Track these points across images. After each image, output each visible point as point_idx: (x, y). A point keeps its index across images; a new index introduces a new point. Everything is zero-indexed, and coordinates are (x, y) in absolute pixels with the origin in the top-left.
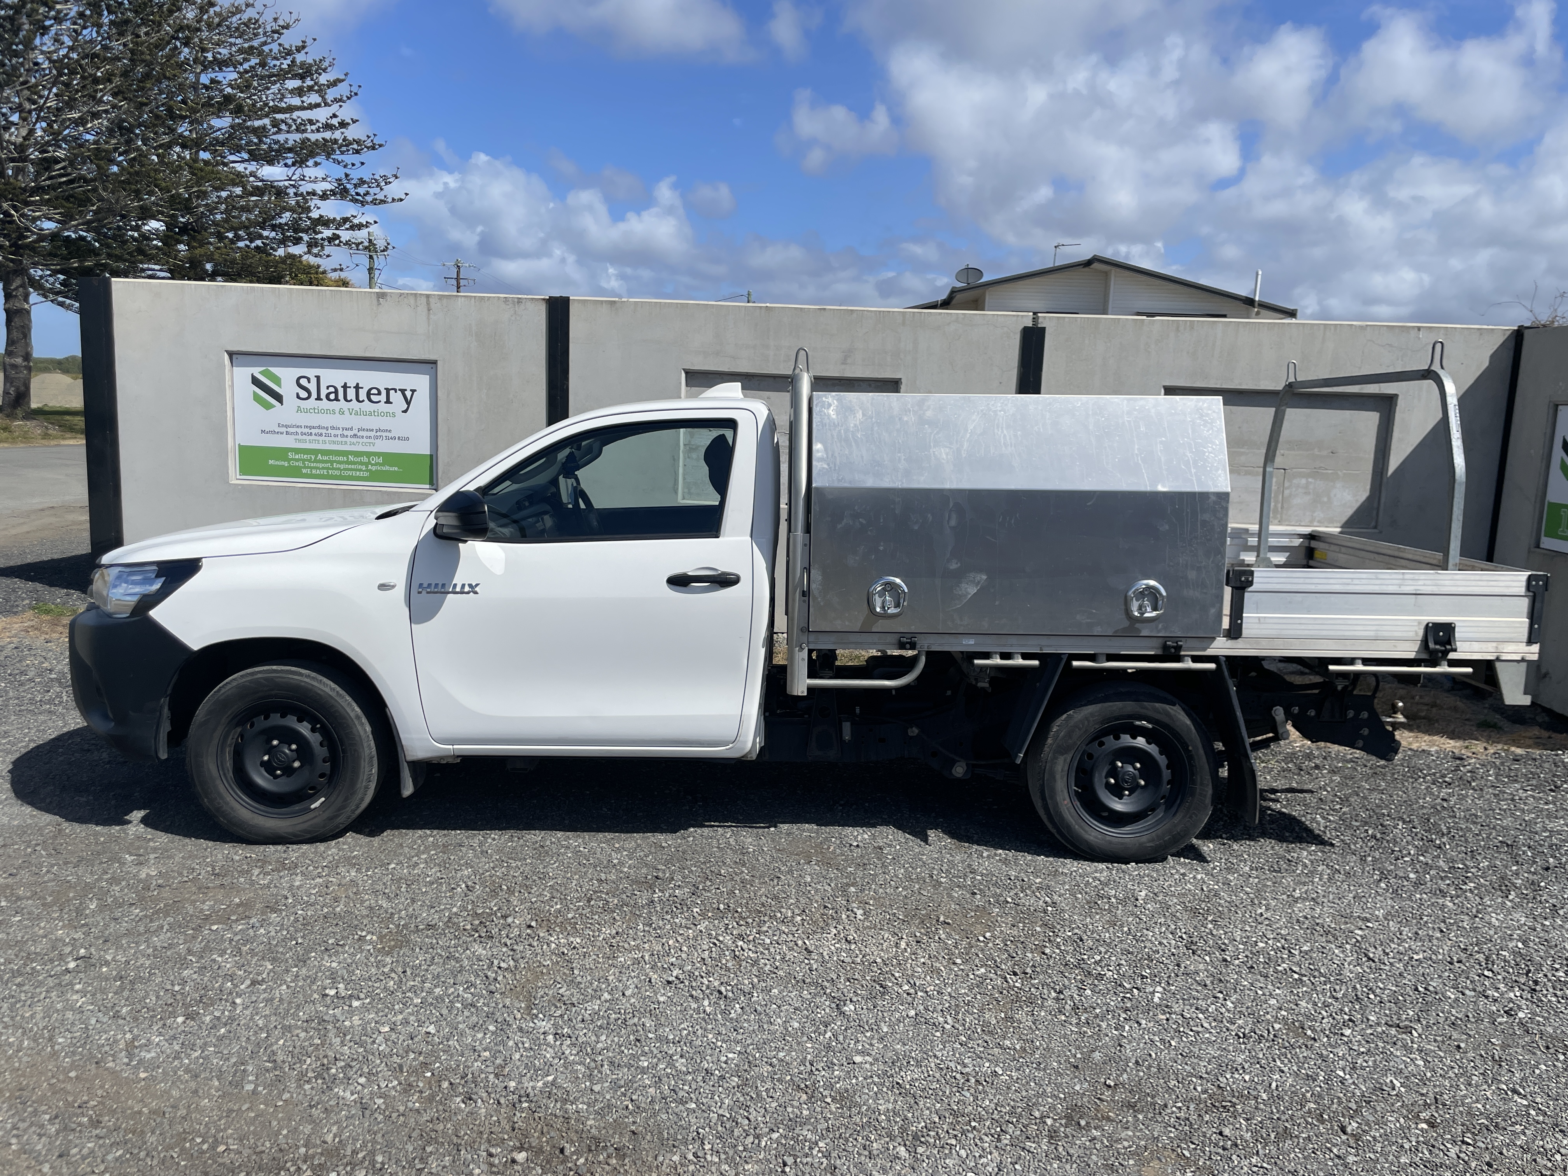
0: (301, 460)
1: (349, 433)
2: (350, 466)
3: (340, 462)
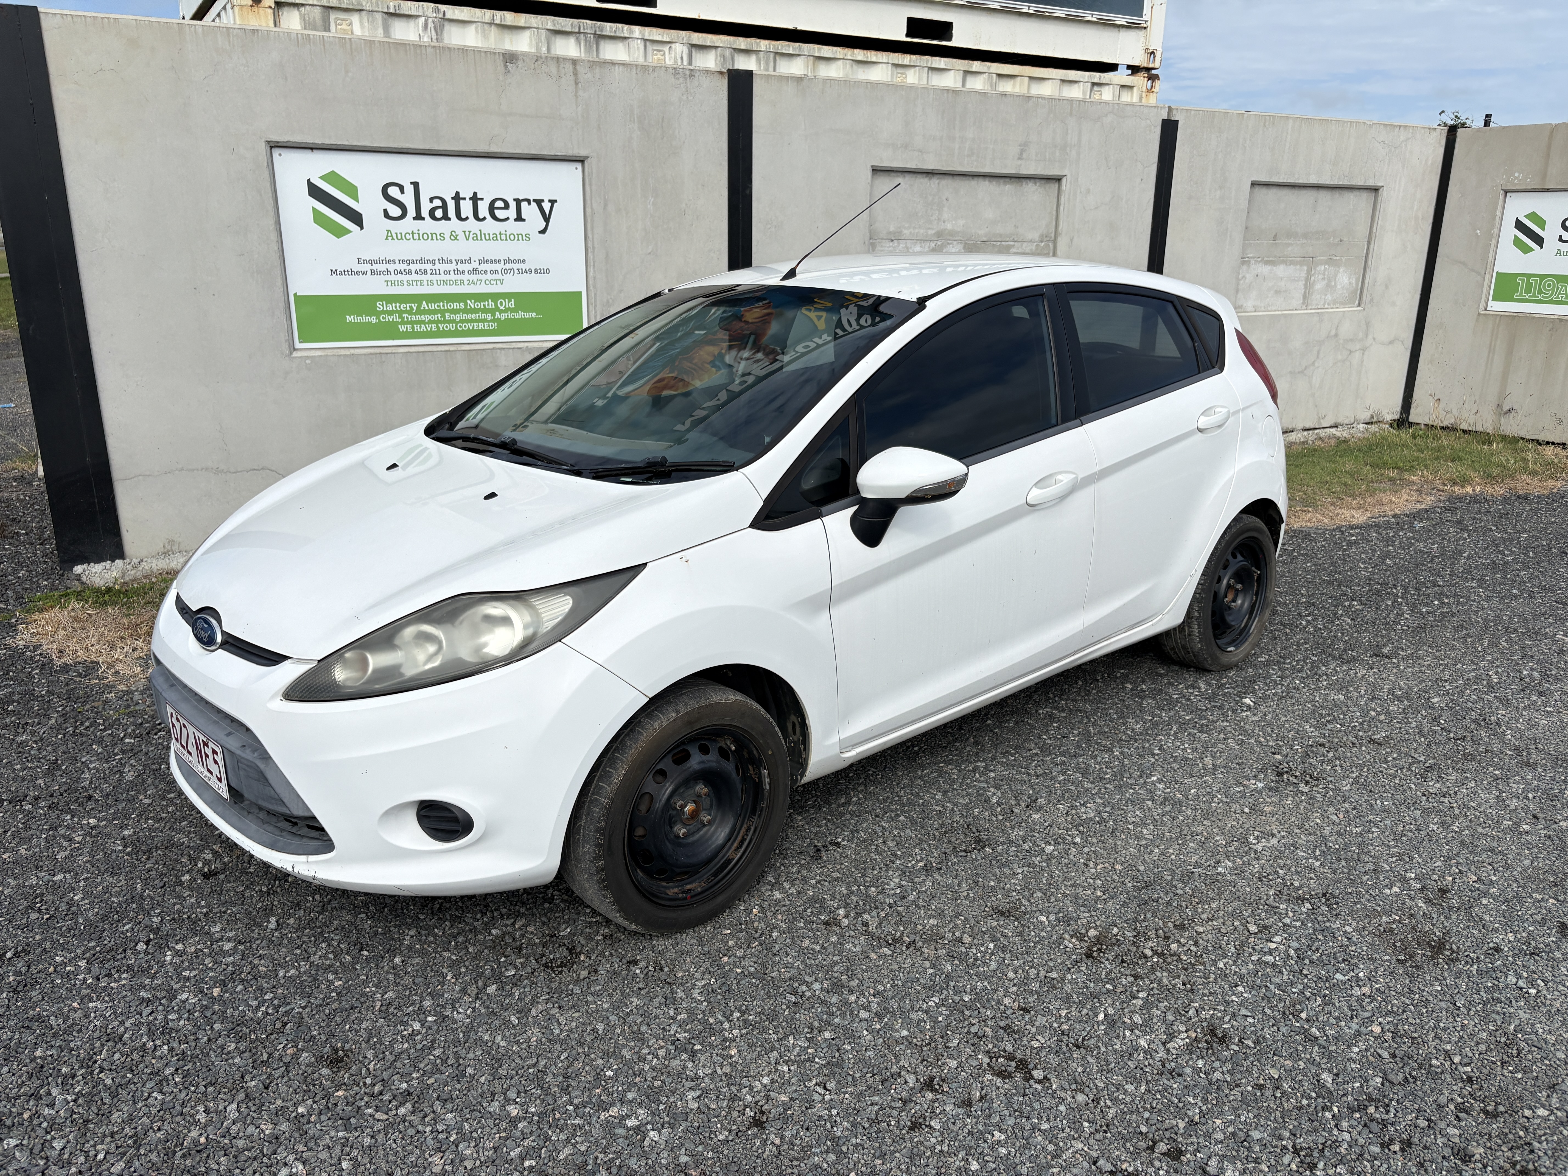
0: (397, 311)
1: (467, 267)
2: (469, 316)
3: (455, 312)
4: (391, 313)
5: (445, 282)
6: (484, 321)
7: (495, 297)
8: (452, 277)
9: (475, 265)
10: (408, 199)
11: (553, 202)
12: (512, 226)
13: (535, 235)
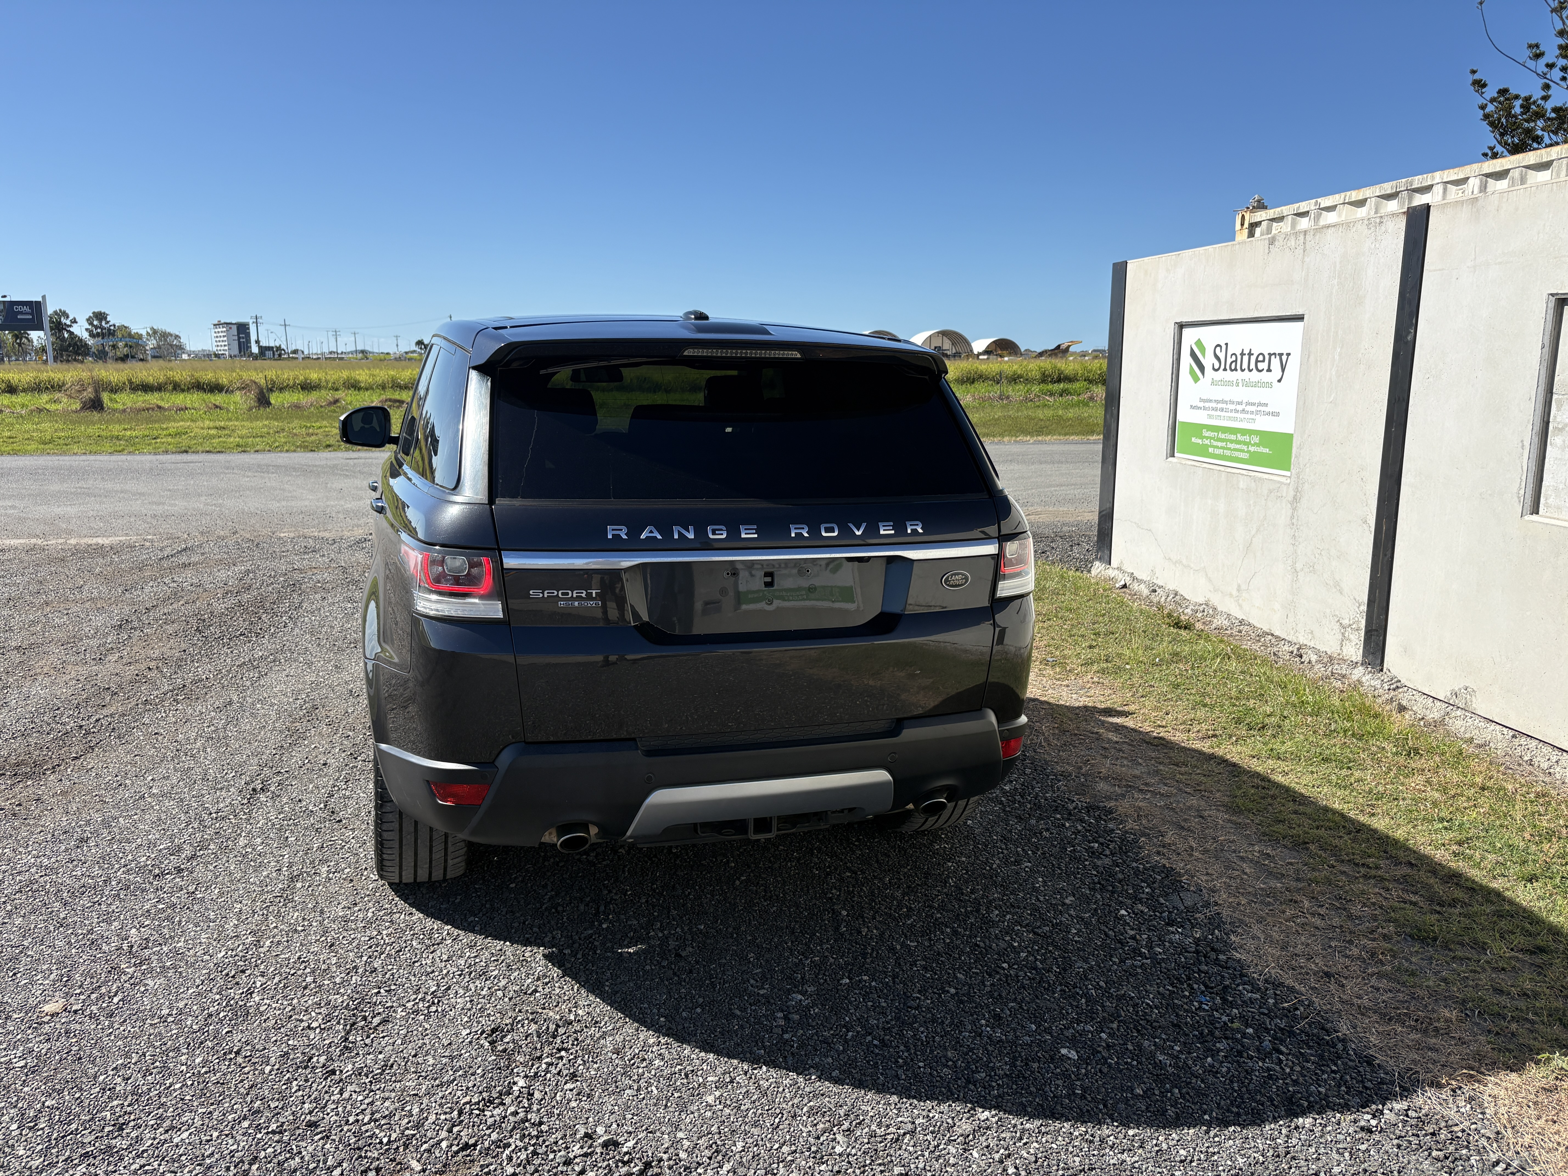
0: (1210, 437)
1: (1240, 408)
2: (1238, 446)
3: (1232, 441)
4: (1207, 438)
5: (1230, 418)
6: (1243, 451)
7: (1251, 432)
8: (1233, 415)
9: (1243, 406)
10: (1222, 356)
11: (1288, 355)
12: (1265, 376)
13: (1275, 383)
